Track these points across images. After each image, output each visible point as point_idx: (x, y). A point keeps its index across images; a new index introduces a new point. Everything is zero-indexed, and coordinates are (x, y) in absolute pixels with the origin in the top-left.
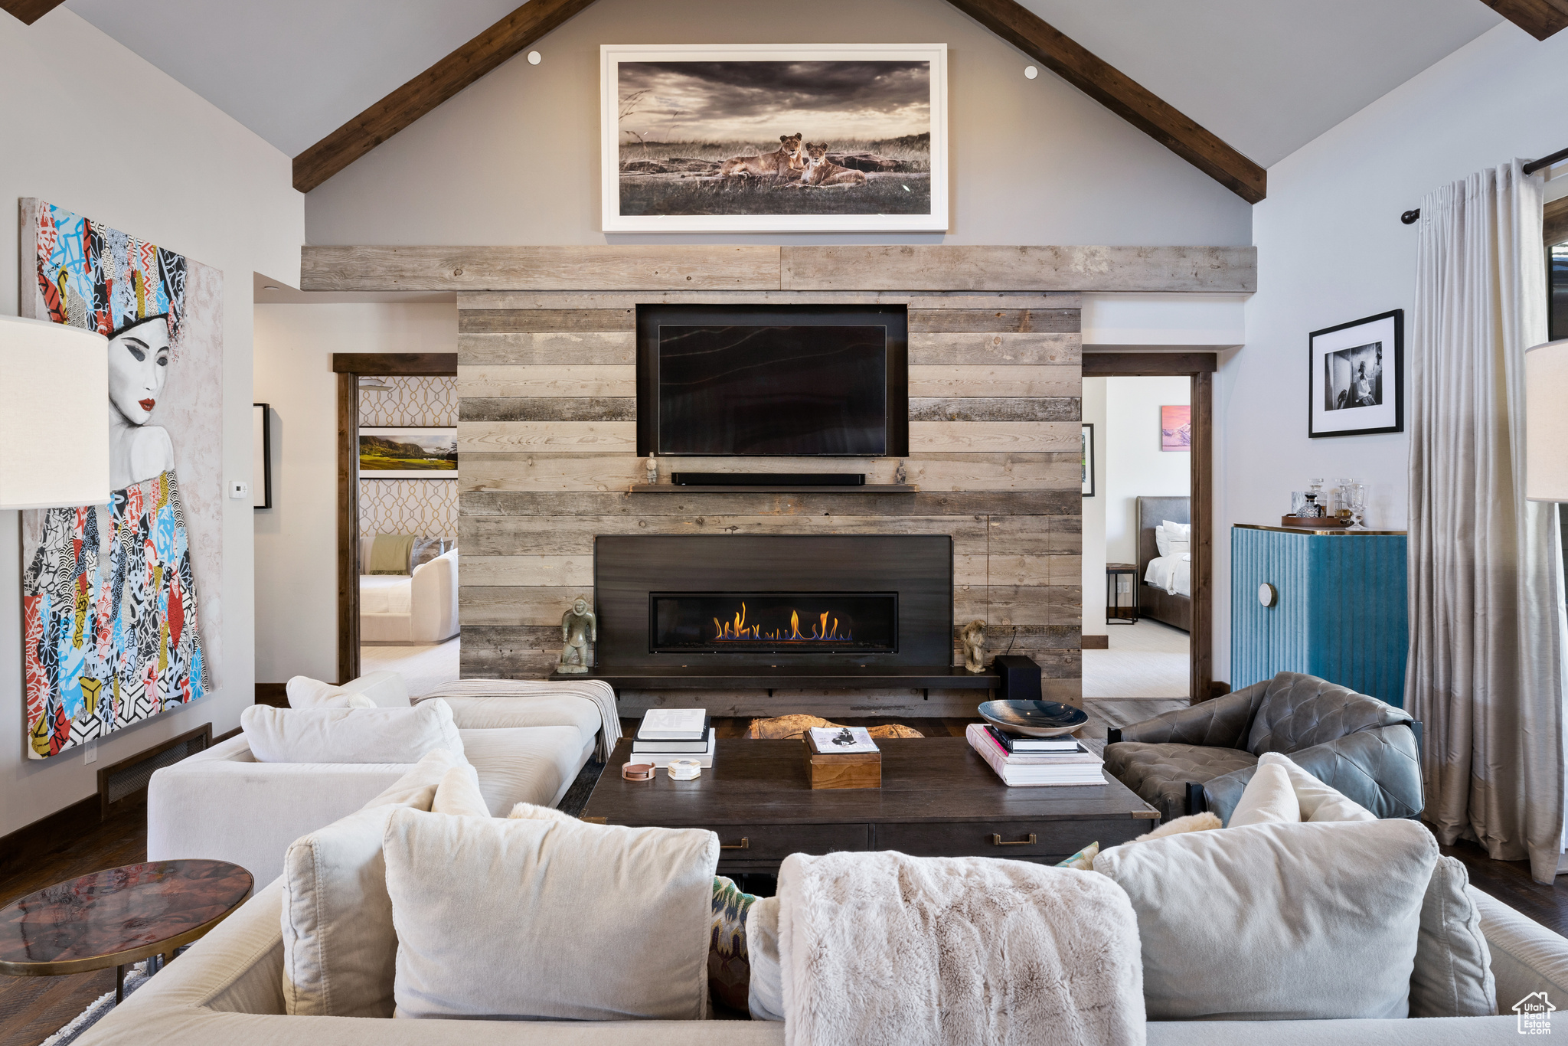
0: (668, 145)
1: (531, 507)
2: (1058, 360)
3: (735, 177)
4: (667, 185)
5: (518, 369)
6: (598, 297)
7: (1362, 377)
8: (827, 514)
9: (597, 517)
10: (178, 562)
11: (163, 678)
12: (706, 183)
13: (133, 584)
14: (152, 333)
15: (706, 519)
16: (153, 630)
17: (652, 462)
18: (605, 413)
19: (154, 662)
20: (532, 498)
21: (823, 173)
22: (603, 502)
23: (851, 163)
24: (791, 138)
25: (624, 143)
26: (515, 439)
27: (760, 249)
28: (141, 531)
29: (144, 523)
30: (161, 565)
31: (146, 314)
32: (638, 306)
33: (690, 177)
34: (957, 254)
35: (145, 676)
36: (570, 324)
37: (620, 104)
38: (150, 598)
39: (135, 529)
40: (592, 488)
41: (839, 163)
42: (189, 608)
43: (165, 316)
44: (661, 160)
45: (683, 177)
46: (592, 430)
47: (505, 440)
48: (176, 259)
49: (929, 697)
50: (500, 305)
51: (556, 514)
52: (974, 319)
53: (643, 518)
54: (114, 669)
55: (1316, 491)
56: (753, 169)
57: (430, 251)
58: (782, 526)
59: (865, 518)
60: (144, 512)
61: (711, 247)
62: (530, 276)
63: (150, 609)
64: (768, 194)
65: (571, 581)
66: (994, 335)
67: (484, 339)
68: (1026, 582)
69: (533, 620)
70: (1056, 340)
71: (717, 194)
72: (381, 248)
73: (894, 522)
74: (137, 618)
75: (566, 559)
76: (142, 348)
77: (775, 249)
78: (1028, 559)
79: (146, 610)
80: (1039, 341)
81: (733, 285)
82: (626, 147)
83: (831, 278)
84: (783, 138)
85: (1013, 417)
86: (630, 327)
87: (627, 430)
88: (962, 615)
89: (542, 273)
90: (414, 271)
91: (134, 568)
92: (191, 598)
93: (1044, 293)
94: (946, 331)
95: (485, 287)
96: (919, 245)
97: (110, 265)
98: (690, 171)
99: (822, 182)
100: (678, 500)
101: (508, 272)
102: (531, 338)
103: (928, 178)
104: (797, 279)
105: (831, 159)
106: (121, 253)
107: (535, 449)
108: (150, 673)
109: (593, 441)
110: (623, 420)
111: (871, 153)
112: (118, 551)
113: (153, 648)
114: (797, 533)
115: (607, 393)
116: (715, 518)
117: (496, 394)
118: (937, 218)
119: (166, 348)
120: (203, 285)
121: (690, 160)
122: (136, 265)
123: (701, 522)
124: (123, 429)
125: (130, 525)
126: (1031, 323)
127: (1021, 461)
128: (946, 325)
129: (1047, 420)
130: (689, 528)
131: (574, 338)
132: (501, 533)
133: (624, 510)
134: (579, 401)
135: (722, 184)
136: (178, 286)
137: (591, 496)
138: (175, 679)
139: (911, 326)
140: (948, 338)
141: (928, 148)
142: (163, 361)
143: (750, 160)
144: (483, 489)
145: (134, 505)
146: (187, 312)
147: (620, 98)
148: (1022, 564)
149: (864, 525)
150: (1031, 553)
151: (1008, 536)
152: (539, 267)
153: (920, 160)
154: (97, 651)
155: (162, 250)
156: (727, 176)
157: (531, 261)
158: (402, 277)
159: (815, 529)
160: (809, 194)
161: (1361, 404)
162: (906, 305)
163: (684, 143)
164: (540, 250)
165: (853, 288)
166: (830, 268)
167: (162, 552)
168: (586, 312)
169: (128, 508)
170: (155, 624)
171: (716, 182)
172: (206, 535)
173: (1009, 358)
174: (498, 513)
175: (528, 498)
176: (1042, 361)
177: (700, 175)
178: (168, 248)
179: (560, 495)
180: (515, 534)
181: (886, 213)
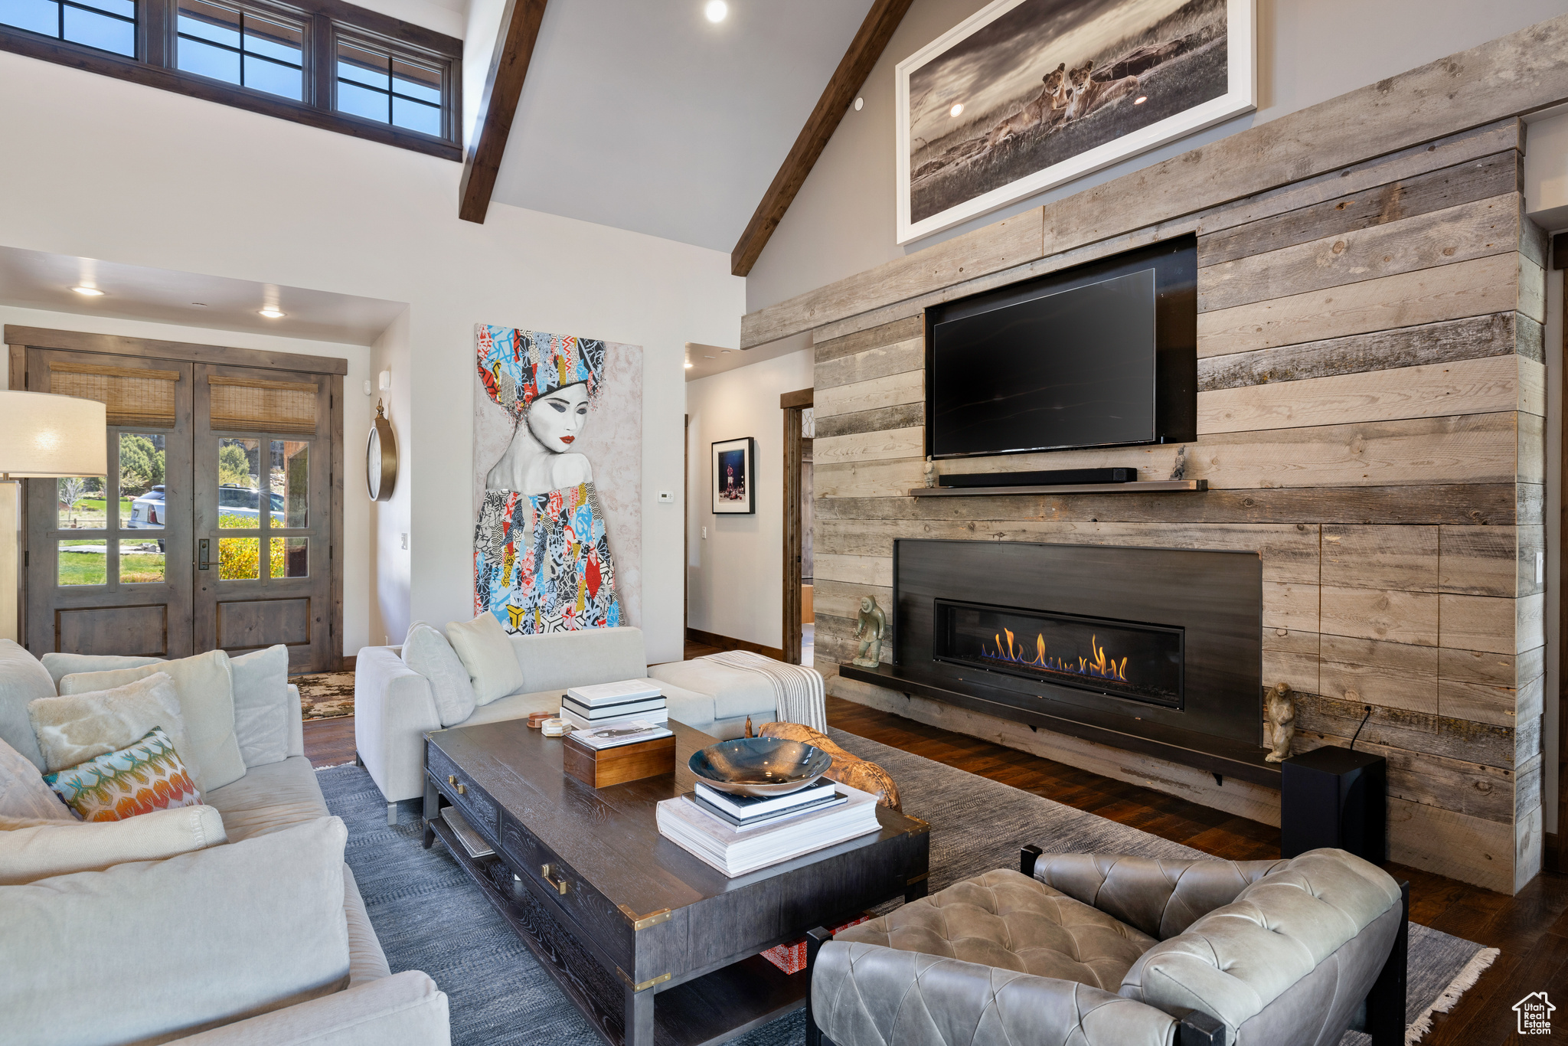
0: (946, 137)
1: (854, 511)
2: (1460, 254)
3: (1001, 144)
4: (945, 179)
5: (849, 387)
8: (1095, 521)
10: (596, 542)
11: (581, 616)
12: (976, 162)
13: (554, 553)
14: (574, 395)
15: (977, 524)
16: (571, 584)
18: (903, 420)
19: (572, 604)
20: (856, 503)
21: (1087, 100)
22: (900, 507)
23: (1119, 73)
24: (1052, 75)
25: (916, 151)
26: (844, 451)
27: (1023, 219)
28: (561, 520)
29: (563, 515)
30: (579, 543)
31: (567, 382)
32: (927, 309)
33: (964, 162)
34: (1266, 137)
35: (564, 612)
37: (913, 114)
38: (568, 563)
39: (557, 518)
40: (892, 493)
42: (607, 573)
43: (585, 382)
44: (938, 155)
45: (957, 164)
47: (837, 451)
48: (596, 344)
49: (1224, 783)
50: (837, 334)
51: (869, 518)
52: (1297, 225)
53: (927, 522)
54: (536, 604)
56: (1018, 127)
57: (797, 298)
58: (1046, 534)
59: (1137, 526)
60: (563, 508)
61: (980, 229)
62: (852, 303)
63: (568, 570)
66: (1333, 240)
67: (829, 366)
68: (1391, 635)
69: (854, 614)
70: (1456, 218)
71: (986, 170)
72: (775, 305)
73: (1175, 531)
74: (557, 575)
75: (873, 561)
76: (562, 404)
77: (1038, 212)
78: (1396, 598)
79: (565, 571)
80: (1420, 229)
81: (997, 265)
82: (915, 154)
83: (1097, 226)
84: (1045, 80)
85: (1367, 364)
86: (920, 332)
87: (916, 434)
88: (1274, 673)
90: (790, 318)
91: (554, 543)
92: (609, 567)
93: (1430, 144)
94: (1254, 253)
95: (828, 320)
96: (1210, 143)
97: (534, 354)
98: (963, 155)
99: (1088, 111)
101: (840, 302)
102: (855, 358)
104: (1062, 238)
105: (1098, 79)
106: (545, 346)
107: (856, 458)
108: (568, 611)
110: (914, 426)
111: (1145, 48)
112: (540, 531)
113: (571, 595)
115: (903, 400)
116: (984, 523)
117: (835, 411)
118: (1238, 97)
119: (586, 403)
120: (622, 358)
121: (962, 145)
122: (557, 352)
123: (972, 528)
124: (546, 456)
125: (551, 515)
126: (1404, 203)
127: (1381, 435)
128: (1252, 244)
129: (1438, 360)
131: (880, 352)
132: (836, 534)
133: (914, 515)
134: (884, 411)
135: (988, 159)
136: (597, 360)
137: (892, 501)
138: (592, 619)
139: (1202, 262)
140: (1256, 264)
141: (1223, 2)
142: (582, 411)
143: (1012, 120)
144: (827, 496)
145: (555, 504)
146: (606, 376)
147: (913, 108)
148: (1383, 605)
149: (1136, 534)
150: (1400, 587)
151: (1355, 558)
153: (1213, 26)
154: (521, 591)
155: (582, 340)
156: (994, 146)
157: (851, 289)
158: (785, 325)
159: (1080, 538)
160: (1073, 132)
162: (1194, 233)
163: (958, 129)
164: (858, 277)
165: (1123, 230)
166: (1096, 213)
167: (581, 534)
168: (889, 325)
169: (549, 505)
170: (573, 580)
171: (985, 157)
172: (624, 526)
173: (1359, 270)
174: (835, 517)
175: (852, 504)
176: (1426, 262)
177: (971, 157)
178: (587, 337)
179: (872, 500)
180: (845, 536)
181: (1165, 116)
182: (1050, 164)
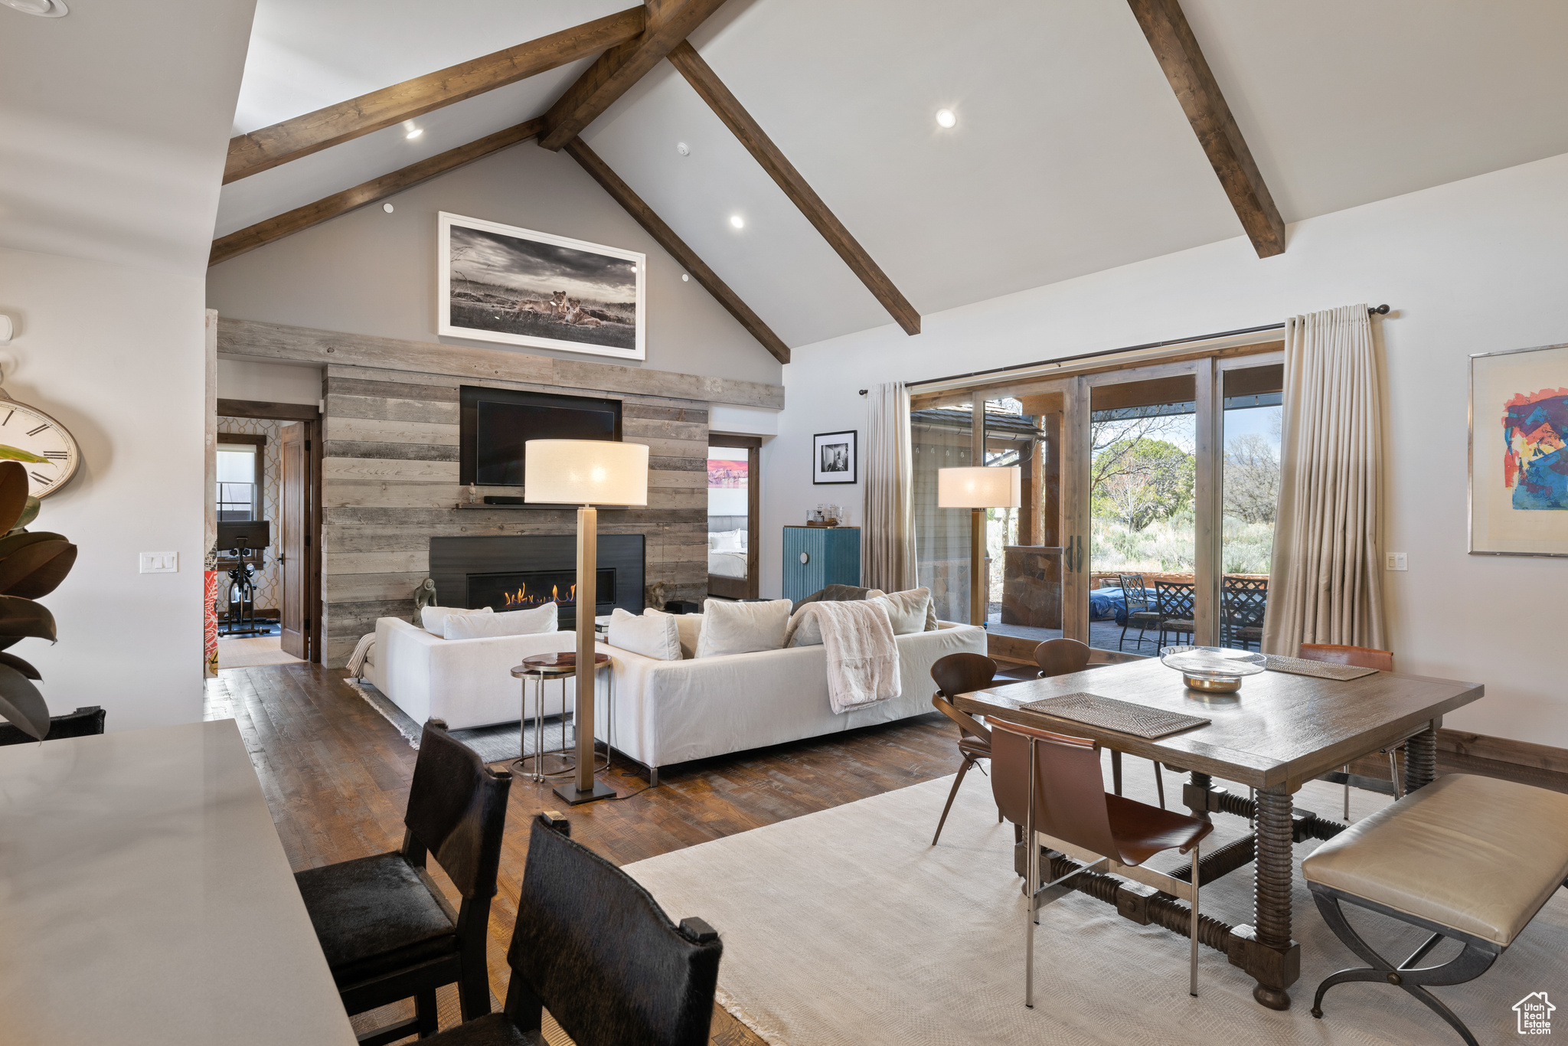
0: (483, 284)
1: (384, 518)
2: (697, 438)
3: (526, 312)
4: (482, 311)
5: (375, 422)
6: (434, 378)
7: (839, 458)
9: (432, 525)
12: (507, 313)
15: (505, 526)
17: (473, 489)
18: (438, 456)
20: (385, 512)
21: (578, 317)
22: (437, 515)
23: (594, 314)
24: (560, 293)
25: (454, 278)
26: (372, 471)
27: (540, 359)
32: (462, 387)
33: (498, 307)
34: (649, 374)
36: (414, 394)
37: (451, 252)
40: (428, 505)
41: (587, 313)
44: (479, 294)
45: (493, 307)
46: (429, 466)
47: (365, 471)
50: (363, 377)
51: (402, 523)
52: (657, 412)
53: (464, 525)
55: (820, 510)
56: (536, 308)
57: (307, 333)
58: (552, 530)
61: (511, 354)
62: (386, 359)
64: (546, 325)
65: (413, 568)
66: (667, 421)
67: (350, 399)
68: (681, 560)
69: (385, 596)
70: (697, 427)
71: (514, 321)
72: (265, 324)
73: (614, 527)
75: (410, 554)
77: (549, 360)
78: (683, 547)
80: (688, 427)
81: (524, 379)
82: (455, 281)
83: (583, 381)
84: (555, 293)
85: (676, 468)
86: (455, 400)
87: (453, 468)
88: (651, 579)
89: (396, 357)
90: (294, 345)
93: (692, 401)
94: (643, 418)
95: (352, 363)
96: (629, 367)
98: (498, 304)
99: (577, 323)
100: (487, 514)
101: (369, 354)
102: (386, 401)
103: (635, 329)
104: (562, 380)
105: (582, 310)
107: (387, 478)
109: (430, 474)
110: (450, 461)
111: (604, 310)
114: (561, 534)
115: (439, 442)
116: (511, 525)
117: (358, 439)
118: (639, 353)
121: (497, 297)
123: (502, 528)
126: (684, 416)
127: (679, 493)
128: (642, 414)
129: (692, 470)
130: (494, 531)
131: (417, 404)
132: (361, 536)
133: (451, 520)
134: (420, 447)
135: (518, 315)
137: (428, 511)
139: (624, 413)
140: (643, 421)
141: (635, 312)
143: (535, 303)
144: (347, 506)
147: (452, 248)
148: (680, 550)
150: (684, 543)
151: (673, 535)
152: (394, 353)
153: (630, 317)
156: (521, 311)
157: (387, 348)
158: (284, 348)
159: (571, 531)
160: (569, 329)
161: (838, 470)
162: (621, 401)
163: (494, 285)
164: (394, 342)
165: (594, 388)
166: (581, 375)
168: (426, 388)
171: (514, 313)
173: (674, 435)
174: (358, 522)
175: (382, 512)
176: (690, 438)
177: (504, 307)
179: (405, 510)
180: (372, 537)
181: (612, 346)
182: (556, 338)
